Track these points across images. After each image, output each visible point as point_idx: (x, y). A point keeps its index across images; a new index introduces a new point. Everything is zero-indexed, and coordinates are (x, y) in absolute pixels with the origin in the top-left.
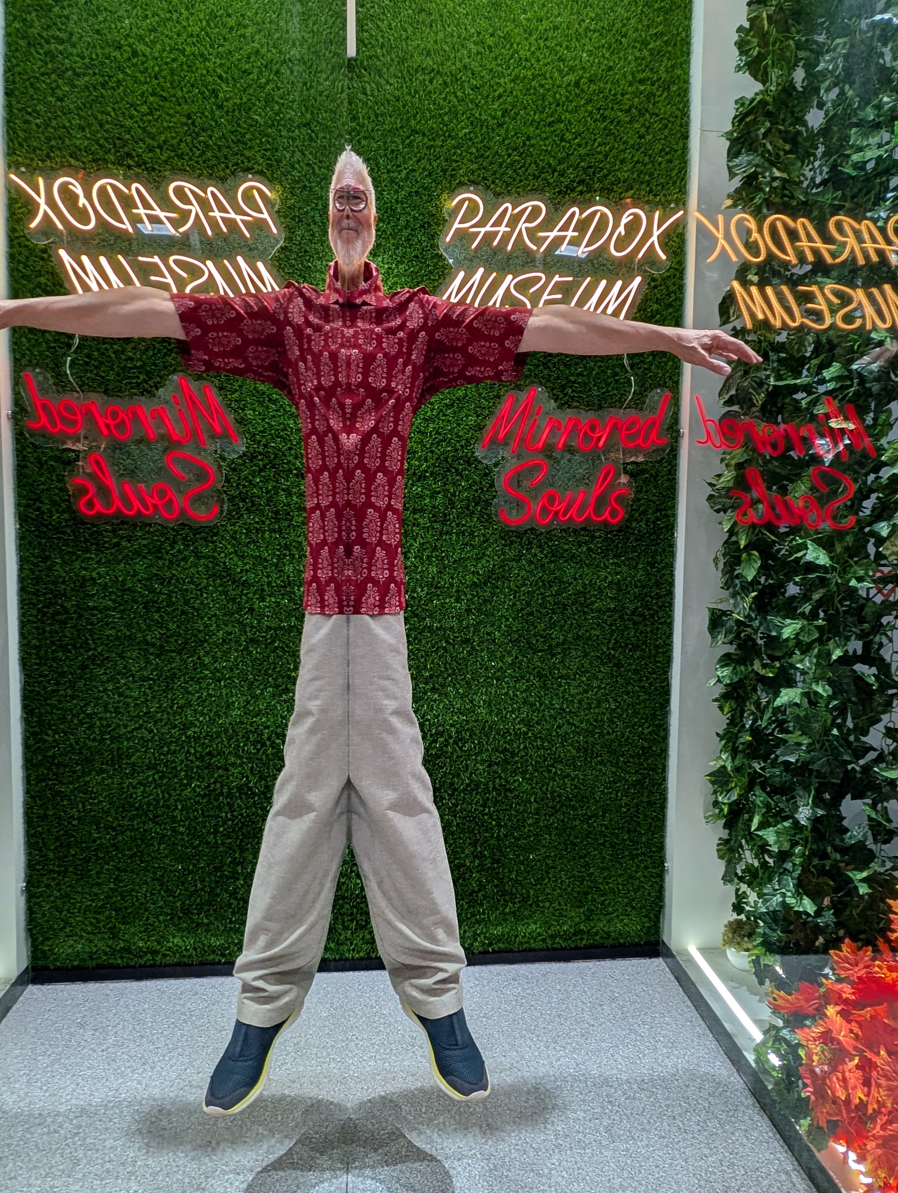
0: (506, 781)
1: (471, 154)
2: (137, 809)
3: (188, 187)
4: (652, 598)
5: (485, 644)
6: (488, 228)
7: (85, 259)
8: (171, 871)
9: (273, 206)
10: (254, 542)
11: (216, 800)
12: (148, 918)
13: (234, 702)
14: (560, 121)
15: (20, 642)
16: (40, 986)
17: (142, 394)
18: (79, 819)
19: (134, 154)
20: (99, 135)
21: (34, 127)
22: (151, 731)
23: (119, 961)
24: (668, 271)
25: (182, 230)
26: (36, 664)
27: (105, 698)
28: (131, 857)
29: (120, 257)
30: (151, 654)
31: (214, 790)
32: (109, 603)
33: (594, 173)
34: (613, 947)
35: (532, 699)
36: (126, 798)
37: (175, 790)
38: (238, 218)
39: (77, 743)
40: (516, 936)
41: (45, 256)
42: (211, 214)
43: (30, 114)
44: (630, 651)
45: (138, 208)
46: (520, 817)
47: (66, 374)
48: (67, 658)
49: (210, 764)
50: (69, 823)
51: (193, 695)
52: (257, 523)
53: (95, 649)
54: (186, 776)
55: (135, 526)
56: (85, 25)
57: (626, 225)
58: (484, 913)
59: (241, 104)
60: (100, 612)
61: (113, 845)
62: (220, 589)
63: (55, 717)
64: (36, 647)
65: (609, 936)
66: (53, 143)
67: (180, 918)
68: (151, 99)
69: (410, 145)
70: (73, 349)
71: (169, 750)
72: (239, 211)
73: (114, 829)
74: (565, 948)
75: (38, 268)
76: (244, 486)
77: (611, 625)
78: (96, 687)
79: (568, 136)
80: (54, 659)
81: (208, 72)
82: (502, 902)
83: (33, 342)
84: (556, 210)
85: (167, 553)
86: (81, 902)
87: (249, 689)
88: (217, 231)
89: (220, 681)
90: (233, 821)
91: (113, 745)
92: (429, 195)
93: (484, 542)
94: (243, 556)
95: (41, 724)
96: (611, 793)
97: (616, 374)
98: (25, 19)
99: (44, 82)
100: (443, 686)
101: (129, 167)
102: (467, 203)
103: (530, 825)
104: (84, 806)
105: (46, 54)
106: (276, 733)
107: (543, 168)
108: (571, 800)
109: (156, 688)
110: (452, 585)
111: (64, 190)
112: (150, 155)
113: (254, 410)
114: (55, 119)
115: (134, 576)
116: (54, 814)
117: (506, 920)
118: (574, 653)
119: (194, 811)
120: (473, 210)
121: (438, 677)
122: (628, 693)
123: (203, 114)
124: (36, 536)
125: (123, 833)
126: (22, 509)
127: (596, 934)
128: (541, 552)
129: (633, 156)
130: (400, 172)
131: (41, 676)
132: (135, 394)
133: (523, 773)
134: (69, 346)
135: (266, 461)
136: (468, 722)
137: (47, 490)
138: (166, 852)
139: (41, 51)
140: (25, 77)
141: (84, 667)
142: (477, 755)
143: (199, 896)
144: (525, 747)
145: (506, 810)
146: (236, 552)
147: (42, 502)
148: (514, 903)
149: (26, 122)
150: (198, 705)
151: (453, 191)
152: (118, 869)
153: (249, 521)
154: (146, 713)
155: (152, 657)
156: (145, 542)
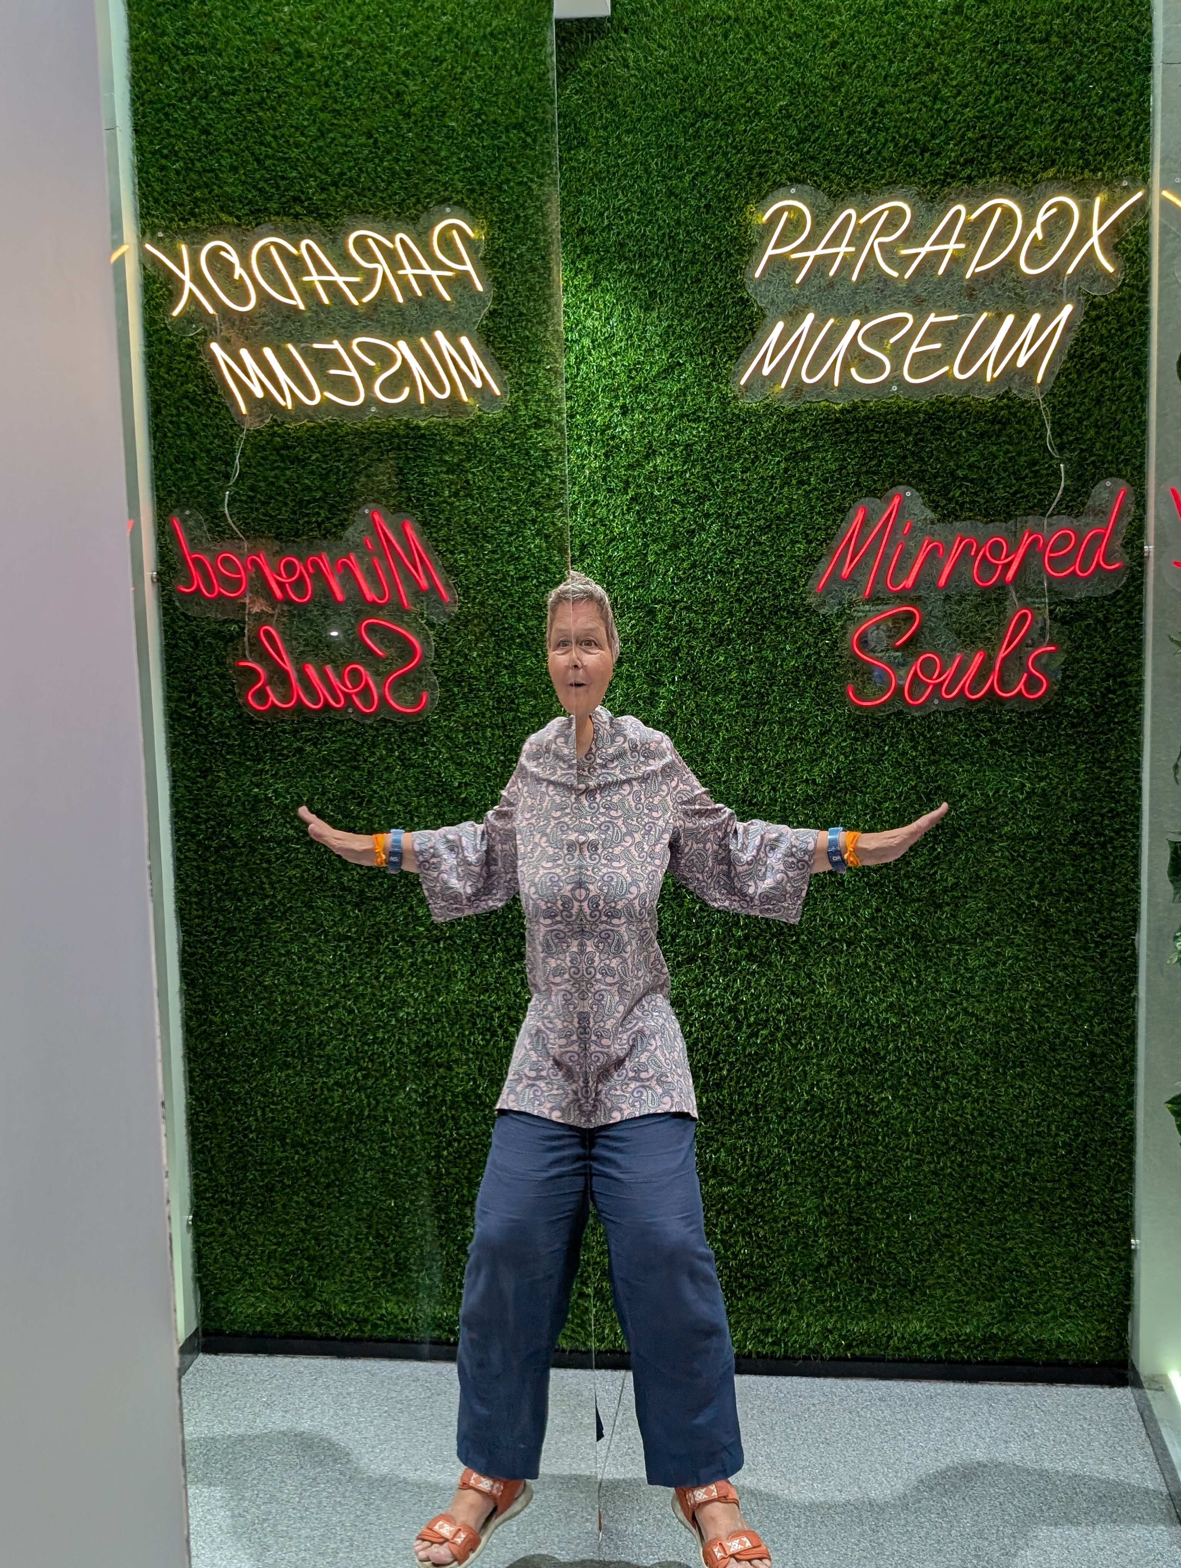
0: (867, 1098)
1: (791, 138)
2: (334, 1120)
3: (372, 236)
4: (1102, 816)
5: (828, 890)
6: (819, 251)
7: (244, 353)
8: (381, 1209)
9: (477, 252)
10: (474, 743)
11: (437, 1111)
12: (352, 1274)
13: (455, 972)
14: (932, 70)
15: (176, 888)
16: (213, 1356)
17: (325, 537)
18: (258, 1131)
19: (303, 197)
20: (258, 176)
21: (172, 175)
22: (351, 1012)
23: (316, 1330)
24: (1120, 289)
25: (366, 300)
26: (198, 917)
27: (288, 963)
28: (328, 1186)
29: (290, 347)
30: (349, 903)
31: (435, 1097)
32: (291, 832)
33: (990, 145)
34: (1047, 1364)
35: (904, 975)
36: (319, 1104)
37: (384, 1095)
38: (434, 274)
39: (253, 1027)
40: (890, 1337)
41: (193, 353)
42: (401, 272)
43: (165, 157)
44: (1067, 900)
45: (310, 274)
46: (890, 1155)
47: (225, 515)
48: (237, 908)
49: (427, 1060)
50: (245, 1136)
51: (405, 960)
52: (476, 715)
53: (274, 896)
54: (398, 1075)
55: (321, 724)
56: (233, 23)
57: (1045, 224)
58: (837, 1298)
59: (432, 108)
60: (279, 844)
61: (304, 1169)
62: (434, 810)
63: (224, 990)
64: (198, 894)
65: (1042, 1347)
66: (198, 194)
67: (394, 1275)
68: (322, 115)
69: (696, 136)
70: (233, 481)
71: (375, 1038)
72: (436, 264)
73: (303, 1146)
74: (969, 1362)
75: (184, 371)
76: (459, 664)
77: (1034, 860)
78: (276, 950)
79: (945, 92)
80: (221, 910)
81: (390, 66)
82: (866, 1285)
83: (180, 473)
84: (929, 210)
85: (365, 761)
86: (263, 1245)
87: (474, 953)
88: (410, 295)
89: (438, 942)
90: (459, 1142)
91: (300, 1030)
92: (728, 209)
93: (823, 734)
94: (460, 764)
95: (205, 998)
96: (1039, 1125)
97: (1034, 463)
98: (155, 25)
99: (183, 109)
100: (766, 951)
101: (296, 216)
102: (786, 214)
103: (908, 1169)
104: (264, 1114)
105: (183, 70)
106: (509, 1018)
107: (906, 147)
108: (972, 1132)
109: (357, 951)
110: (774, 801)
111: (214, 256)
112: (324, 196)
113: (466, 552)
114: (200, 160)
115: (323, 794)
116: (225, 1123)
117: (872, 1311)
118: (972, 904)
119: (410, 1125)
120: (795, 225)
121: (756, 938)
122: (1065, 968)
123: (386, 127)
124: (194, 742)
125: (316, 1153)
126: (173, 705)
127: (1020, 1343)
128: (914, 748)
129: (1054, 112)
130: (681, 178)
131: (205, 933)
132: (316, 538)
133: (894, 1088)
134: (227, 477)
135: (484, 626)
136: (804, 1007)
137: (206, 677)
138: (374, 1181)
139: (177, 67)
140: (159, 106)
141: (258, 920)
142: (821, 1056)
143: (420, 1246)
144: (897, 1048)
145: (867, 1144)
146: (451, 758)
147: (199, 695)
148: (885, 1287)
149: (163, 168)
150: (411, 974)
151: (762, 198)
152: (311, 1203)
153: (466, 713)
154: (344, 986)
155: (349, 907)
156: (336, 746)
